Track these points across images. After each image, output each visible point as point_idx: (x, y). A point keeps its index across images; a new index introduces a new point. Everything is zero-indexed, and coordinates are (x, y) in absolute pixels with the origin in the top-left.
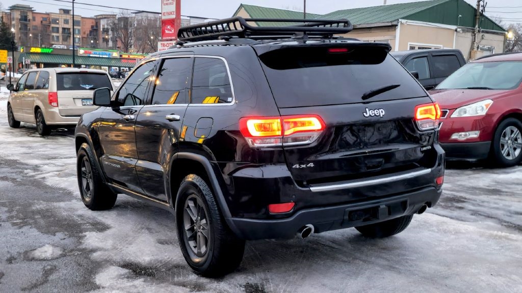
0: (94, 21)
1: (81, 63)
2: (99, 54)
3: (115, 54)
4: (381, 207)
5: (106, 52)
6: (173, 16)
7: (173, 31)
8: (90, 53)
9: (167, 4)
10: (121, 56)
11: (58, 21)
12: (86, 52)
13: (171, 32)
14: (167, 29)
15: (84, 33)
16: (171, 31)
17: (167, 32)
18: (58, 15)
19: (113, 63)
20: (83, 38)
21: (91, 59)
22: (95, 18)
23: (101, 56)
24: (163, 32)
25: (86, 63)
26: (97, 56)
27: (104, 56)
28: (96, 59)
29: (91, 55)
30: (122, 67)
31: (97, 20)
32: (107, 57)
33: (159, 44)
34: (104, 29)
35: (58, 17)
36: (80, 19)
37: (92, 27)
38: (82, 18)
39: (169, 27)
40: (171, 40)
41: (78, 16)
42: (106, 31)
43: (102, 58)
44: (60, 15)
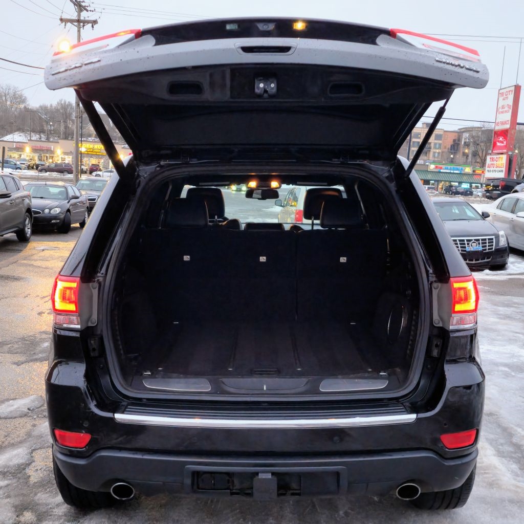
0: (456, 134)
1: (430, 179)
2: (451, 169)
3: (468, 170)
4: (261, 476)
5: (458, 167)
6: (508, 126)
7: (505, 142)
8: (441, 168)
9: (502, 112)
10: (474, 171)
11: (419, 136)
12: (436, 167)
13: (502, 145)
14: (498, 141)
15: (445, 148)
16: (502, 143)
17: (498, 144)
18: (420, 129)
19: (465, 178)
20: (442, 152)
21: (441, 174)
22: (459, 131)
23: (452, 172)
24: (495, 144)
25: (435, 179)
26: (448, 171)
27: (455, 172)
28: (446, 175)
29: (442, 171)
30: (474, 183)
31: (460, 133)
32: (459, 172)
33: (488, 157)
34: (465, 143)
35: (420, 131)
36: (442, 133)
37: (454, 141)
38: (445, 131)
39: (501, 139)
40: (502, 154)
41: (442, 129)
42: (467, 145)
43: (454, 173)
44: (423, 129)
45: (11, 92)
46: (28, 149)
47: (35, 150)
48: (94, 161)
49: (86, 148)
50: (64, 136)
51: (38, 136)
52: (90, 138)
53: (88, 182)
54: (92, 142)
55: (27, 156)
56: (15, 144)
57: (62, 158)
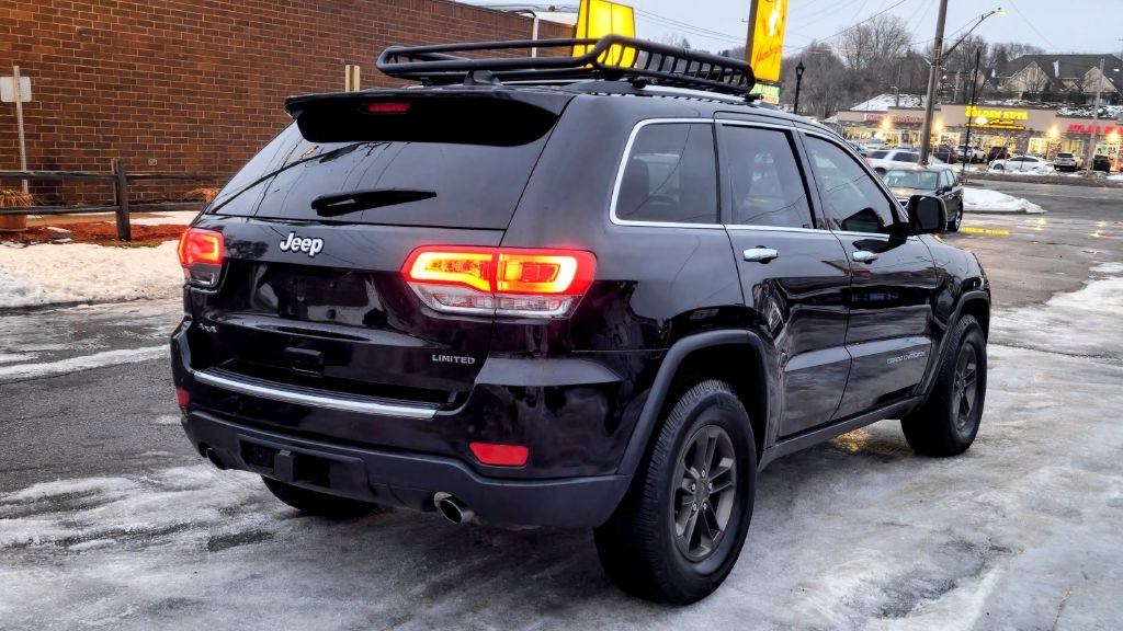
4: (283, 453)
45: (888, 28)
46: (886, 123)
47: (898, 124)
48: (997, 141)
49: (988, 118)
50: (961, 98)
51: (917, 100)
52: (1008, 101)
53: (903, 174)
54: (1012, 107)
55: (884, 135)
56: (866, 115)
57: (943, 137)
